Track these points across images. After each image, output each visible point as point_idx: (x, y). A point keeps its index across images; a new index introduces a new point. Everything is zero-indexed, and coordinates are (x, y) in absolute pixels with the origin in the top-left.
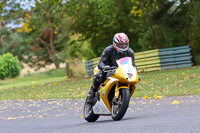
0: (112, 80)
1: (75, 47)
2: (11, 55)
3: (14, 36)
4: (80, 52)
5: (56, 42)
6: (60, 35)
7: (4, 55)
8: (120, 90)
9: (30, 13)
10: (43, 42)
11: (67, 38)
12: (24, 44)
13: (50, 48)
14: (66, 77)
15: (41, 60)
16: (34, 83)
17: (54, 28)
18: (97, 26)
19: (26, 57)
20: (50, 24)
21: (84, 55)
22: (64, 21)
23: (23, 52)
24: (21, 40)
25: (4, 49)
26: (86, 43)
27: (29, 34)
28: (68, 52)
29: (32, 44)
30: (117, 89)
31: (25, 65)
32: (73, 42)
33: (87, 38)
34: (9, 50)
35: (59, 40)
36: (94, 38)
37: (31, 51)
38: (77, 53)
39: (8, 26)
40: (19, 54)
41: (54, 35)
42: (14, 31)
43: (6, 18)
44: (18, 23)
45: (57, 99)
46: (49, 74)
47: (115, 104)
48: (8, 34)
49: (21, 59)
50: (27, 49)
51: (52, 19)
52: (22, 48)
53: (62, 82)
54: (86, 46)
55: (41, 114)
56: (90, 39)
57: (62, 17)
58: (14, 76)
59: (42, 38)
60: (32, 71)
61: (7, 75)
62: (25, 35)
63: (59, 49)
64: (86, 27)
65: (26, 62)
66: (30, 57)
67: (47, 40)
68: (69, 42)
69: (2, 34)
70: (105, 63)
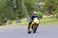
0: (33, 23)
2: (40, 12)
3: (41, 7)
5: (53, 8)
6: (54, 6)
8: (35, 26)
11: (57, 7)
12: (44, 9)
13: (51, 10)
14: (56, 18)
15: (49, 13)
16: (47, 20)
17: (53, 4)
19: (44, 13)
22: (55, 2)
23: (43, 11)
25: (38, 11)
28: (57, 11)
29: (46, 9)
35: (54, 8)
37: (46, 11)
39: (39, 4)
40: (42, 12)
41: (53, 6)
42: (41, 5)
43: (39, 1)
44: (42, 3)
45: (54, 25)
46: (51, 17)
47: (34, 29)
49: (43, 13)
50: (45, 10)
51: (52, 2)
52: (43, 10)
53: (55, 20)
55: (49, 29)
57: (55, 1)
60: (46, 17)
62: (44, 6)
63: (54, 11)
66: (46, 13)
67: (51, 8)
68: (57, 8)
69: (38, 6)
70: (31, 19)
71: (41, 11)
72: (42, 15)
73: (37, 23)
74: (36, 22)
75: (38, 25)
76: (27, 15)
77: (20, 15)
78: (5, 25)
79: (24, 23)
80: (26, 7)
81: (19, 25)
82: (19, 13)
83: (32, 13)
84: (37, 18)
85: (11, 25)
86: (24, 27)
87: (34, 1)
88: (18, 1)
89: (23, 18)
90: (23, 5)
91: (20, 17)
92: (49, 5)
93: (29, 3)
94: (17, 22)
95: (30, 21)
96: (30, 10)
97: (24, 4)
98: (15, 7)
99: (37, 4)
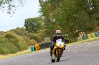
8: (58, 51)
74: (59, 46)
78: (77, 40)
84: (61, 40)
85: (87, 40)
94: (96, 35)
98: (91, 9)
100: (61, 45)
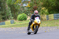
1: (43, 11)
2: (24, 14)
4: (45, 13)
6: (39, 8)
7: (22, 14)
9: (30, 1)
10: (34, 10)
11: (41, 9)
12: (28, 10)
17: (37, 6)
18: (50, 5)
19: (29, 14)
20: (36, 5)
21: (46, 14)
23: (28, 13)
24: (27, 9)
25: (22, 12)
26: (46, 10)
27: (30, 8)
28: (41, 13)
29: (30, 10)
30: (35, 26)
31: (29, 17)
32: (43, 10)
33: (47, 9)
34: (24, 12)
36: (49, 9)
37: (30, 12)
38: (44, 13)
40: (27, 13)
41: (37, 8)
42: (25, 7)
43: (23, 3)
44: (26, 4)
47: (34, 30)
48: (24, 8)
49: (27, 15)
50: (29, 12)
51: (36, 3)
52: (28, 11)
54: (46, 11)
56: (48, 9)
57: (39, 3)
58: (25, 20)
59: (34, 9)
61: (23, 20)
62: (29, 8)
64: (46, 5)
65: (29, 16)
66: (30, 14)
68: (41, 10)
69: (22, 8)
70: (32, 19)
71: (25, 12)
72: (27, 17)
73: (38, 23)
75: (39, 25)
76: (11, 17)
77: (3, 16)
79: (8, 25)
80: (10, 9)
81: (2, 27)
82: (3, 15)
83: (16, 15)
86: (8, 28)
87: (19, 3)
88: (2, 2)
89: (7, 19)
90: (6, 6)
91: (4, 19)
92: (33, 6)
93: (13, 5)
95: (30, 21)
96: (14, 12)
97: (8, 5)
99: (21, 6)
100: (38, 22)
